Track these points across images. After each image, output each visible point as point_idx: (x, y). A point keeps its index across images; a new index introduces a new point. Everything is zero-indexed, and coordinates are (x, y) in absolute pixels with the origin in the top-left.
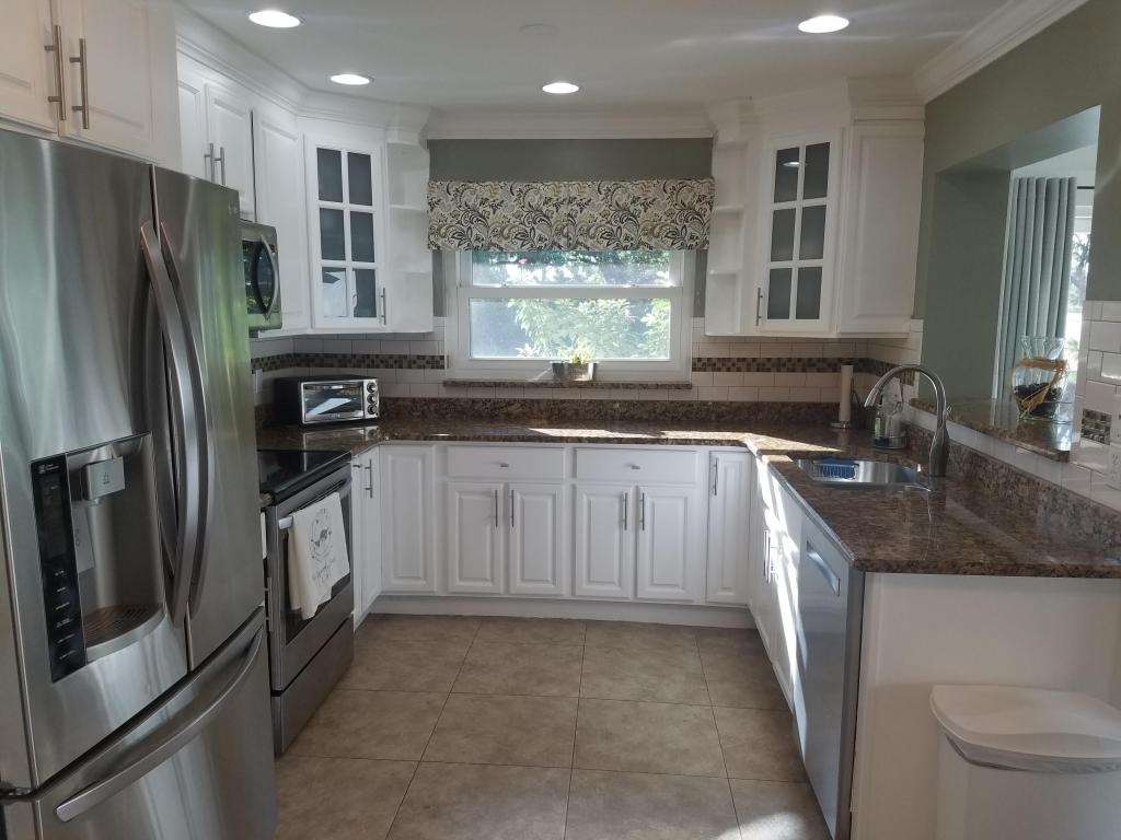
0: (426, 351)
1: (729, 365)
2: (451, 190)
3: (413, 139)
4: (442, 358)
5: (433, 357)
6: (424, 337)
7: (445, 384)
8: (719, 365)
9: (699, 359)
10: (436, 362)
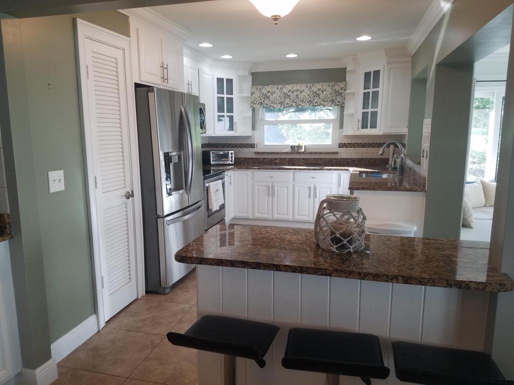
0: (249, 142)
1: (351, 146)
2: (258, 89)
3: (246, 73)
4: (254, 144)
5: (251, 144)
6: (249, 137)
7: (255, 153)
8: (348, 145)
9: (341, 144)
10: (252, 146)
